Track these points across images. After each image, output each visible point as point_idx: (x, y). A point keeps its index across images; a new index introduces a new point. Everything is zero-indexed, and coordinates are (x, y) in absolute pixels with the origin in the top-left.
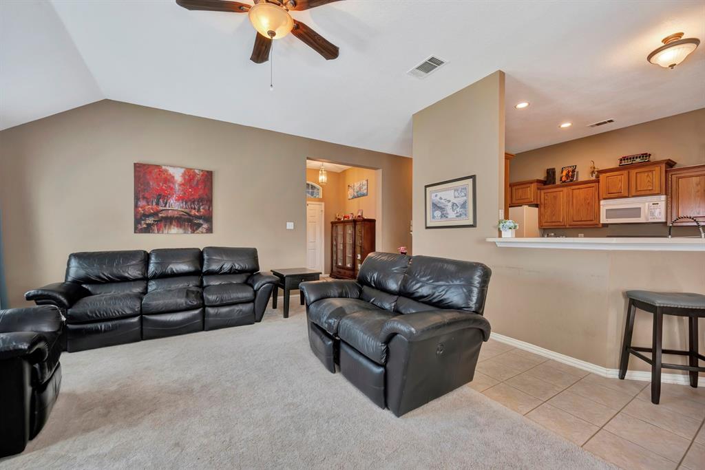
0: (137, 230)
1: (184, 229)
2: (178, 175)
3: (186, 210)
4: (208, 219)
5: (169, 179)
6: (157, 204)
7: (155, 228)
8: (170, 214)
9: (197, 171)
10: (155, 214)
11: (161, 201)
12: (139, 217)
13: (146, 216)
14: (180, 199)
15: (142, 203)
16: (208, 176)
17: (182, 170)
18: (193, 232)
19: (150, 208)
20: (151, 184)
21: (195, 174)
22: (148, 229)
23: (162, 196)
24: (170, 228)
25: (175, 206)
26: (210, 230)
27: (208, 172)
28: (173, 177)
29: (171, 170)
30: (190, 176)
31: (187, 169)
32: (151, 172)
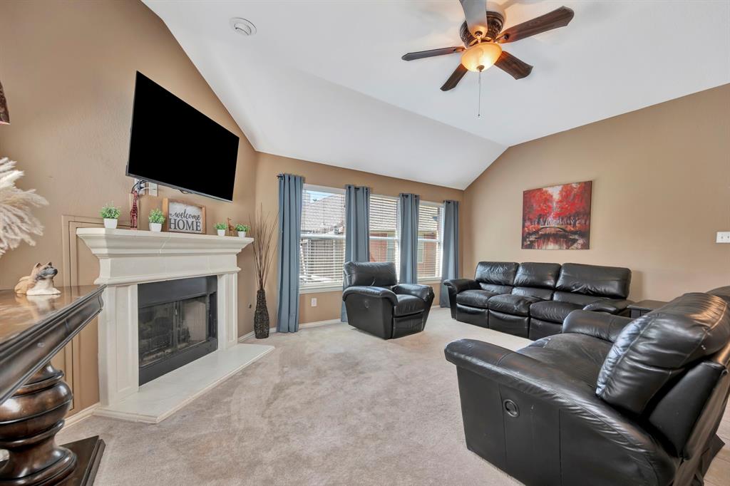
0: (524, 247)
1: (560, 245)
2: (555, 193)
3: (562, 227)
4: (585, 234)
5: (548, 199)
6: (538, 223)
7: (536, 245)
8: (548, 231)
9: (574, 185)
10: (536, 232)
11: (541, 220)
12: (525, 235)
13: (530, 234)
14: (558, 215)
15: (528, 223)
16: (588, 187)
17: (560, 188)
18: (568, 248)
19: (532, 228)
20: (534, 206)
21: (572, 188)
22: (530, 246)
23: (542, 216)
24: (547, 244)
25: (553, 223)
26: (586, 246)
27: (585, 183)
28: (552, 196)
29: (550, 190)
30: (567, 190)
31: (564, 185)
32: (534, 196)
